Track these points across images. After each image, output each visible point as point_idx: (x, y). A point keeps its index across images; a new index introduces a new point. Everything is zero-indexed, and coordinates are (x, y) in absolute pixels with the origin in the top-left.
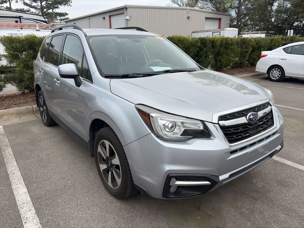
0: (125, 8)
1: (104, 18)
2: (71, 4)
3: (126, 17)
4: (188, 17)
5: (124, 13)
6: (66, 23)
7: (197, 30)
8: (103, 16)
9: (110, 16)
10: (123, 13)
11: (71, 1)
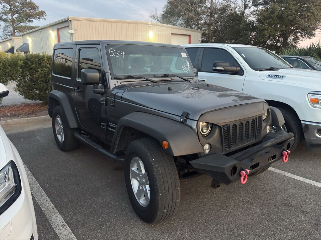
2: (45, 17)
3: (69, 31)
6: (22, 37)
9: (58, 29)
10: (68, 26)
11: (45, 14)
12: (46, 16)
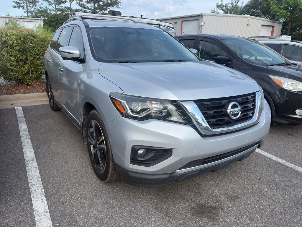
0: (201, 16)
1: (176, 23)
3: (201, 23)
4: (248, 24)
5: (198, 20)
7: (253, 36)
8: (176, 21)
9: (182, 21)
11: (120, 4)
12: (120, 5)
